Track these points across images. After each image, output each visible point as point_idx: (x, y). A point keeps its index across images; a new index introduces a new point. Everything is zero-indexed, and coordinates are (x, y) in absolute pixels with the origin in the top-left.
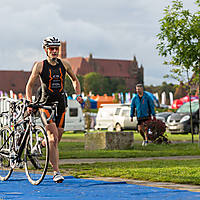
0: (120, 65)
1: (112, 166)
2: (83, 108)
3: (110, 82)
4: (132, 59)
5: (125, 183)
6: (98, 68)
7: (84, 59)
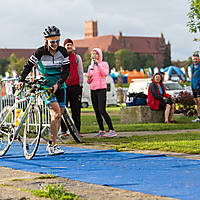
0: (148, 42)
1: (149, 139)
2: (115, 83)
3: (139, 58)
4: (160, 36)
5: (164, 156)
6: (128, 45)
7: (114, 37)
